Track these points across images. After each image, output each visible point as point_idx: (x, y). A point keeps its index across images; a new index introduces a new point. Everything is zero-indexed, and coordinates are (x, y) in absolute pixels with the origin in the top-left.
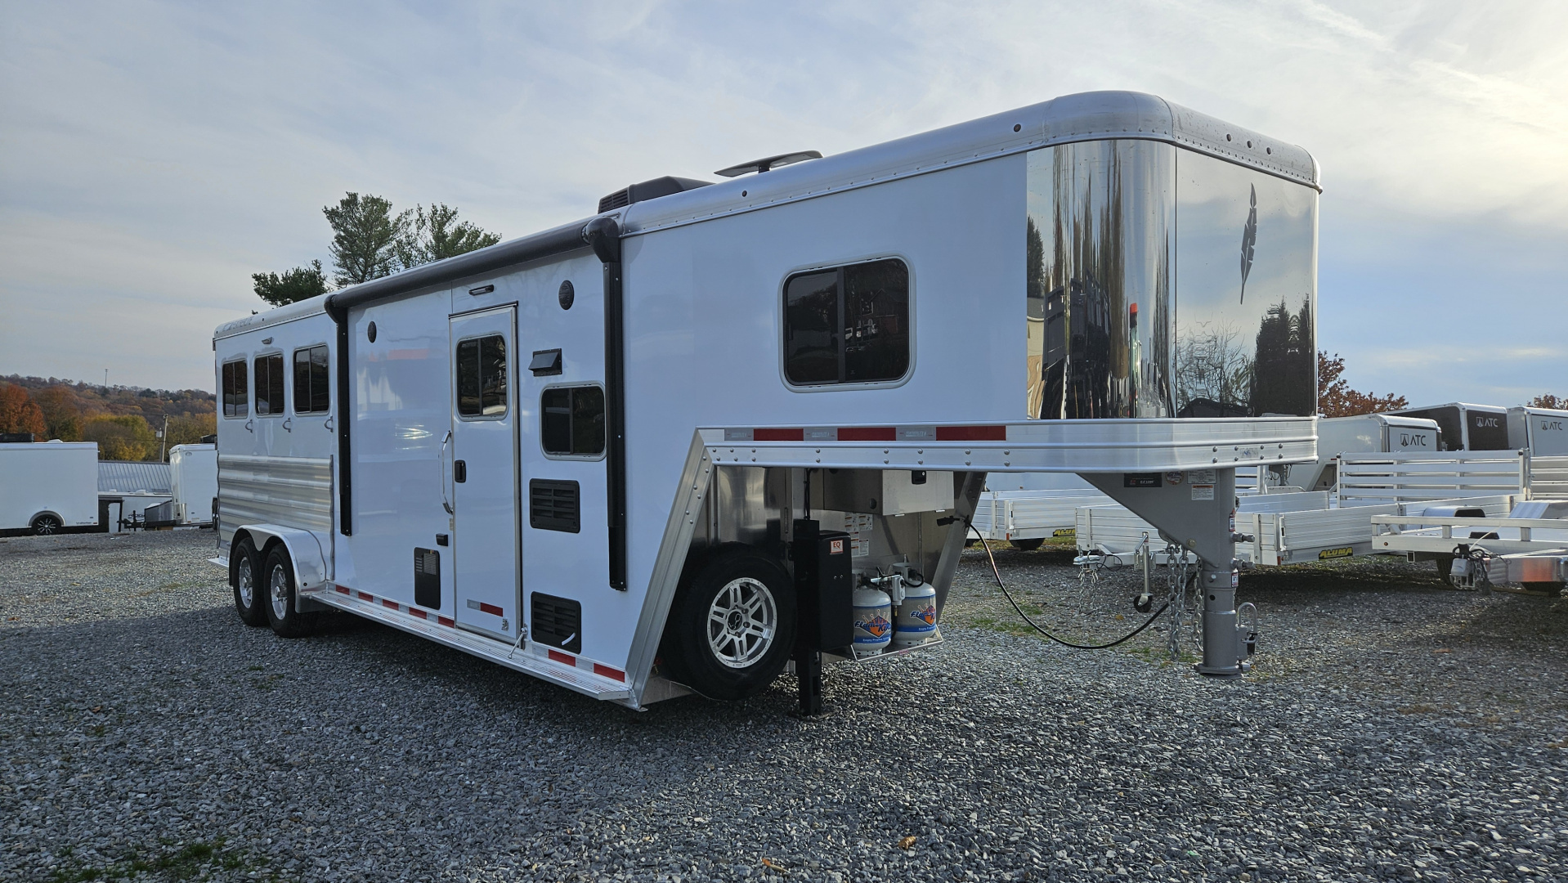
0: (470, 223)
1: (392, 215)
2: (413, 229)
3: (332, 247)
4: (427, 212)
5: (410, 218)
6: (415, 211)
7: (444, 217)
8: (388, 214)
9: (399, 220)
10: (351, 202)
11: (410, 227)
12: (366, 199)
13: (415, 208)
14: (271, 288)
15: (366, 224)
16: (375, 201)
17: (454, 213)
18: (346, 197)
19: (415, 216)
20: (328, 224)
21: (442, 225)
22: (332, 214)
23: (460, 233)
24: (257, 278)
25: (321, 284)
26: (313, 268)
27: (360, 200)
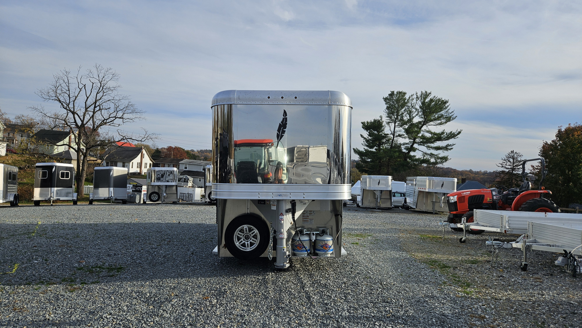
0: (436, 97)
1: (407, 97)
2: (415, 101)
3: (385, 111)
4: (419, 94)
5: (413, 97)
6: (415, 94)
7: (426, 95)
8: (405, 97)
9: (409, 98)
10: (392, 94)
11: (414, 100)
12: (397, 92)
13: (415, 93)
14: (367, 126)
15: (398, 101)
16: (400, 93)
17: (430, 93)
18: (390, 93)
19: (415, 96)
20: (384, 103)
21: (425, 99)
22: (385, 99)
23: (431, 100)
24: (362, 123)
25: (382, 123)
26: (379, 119)
27: (395, 93)
